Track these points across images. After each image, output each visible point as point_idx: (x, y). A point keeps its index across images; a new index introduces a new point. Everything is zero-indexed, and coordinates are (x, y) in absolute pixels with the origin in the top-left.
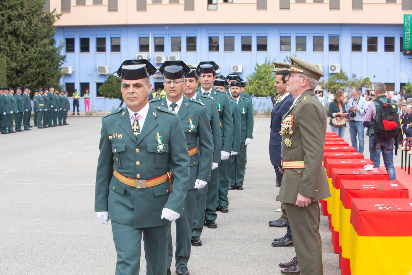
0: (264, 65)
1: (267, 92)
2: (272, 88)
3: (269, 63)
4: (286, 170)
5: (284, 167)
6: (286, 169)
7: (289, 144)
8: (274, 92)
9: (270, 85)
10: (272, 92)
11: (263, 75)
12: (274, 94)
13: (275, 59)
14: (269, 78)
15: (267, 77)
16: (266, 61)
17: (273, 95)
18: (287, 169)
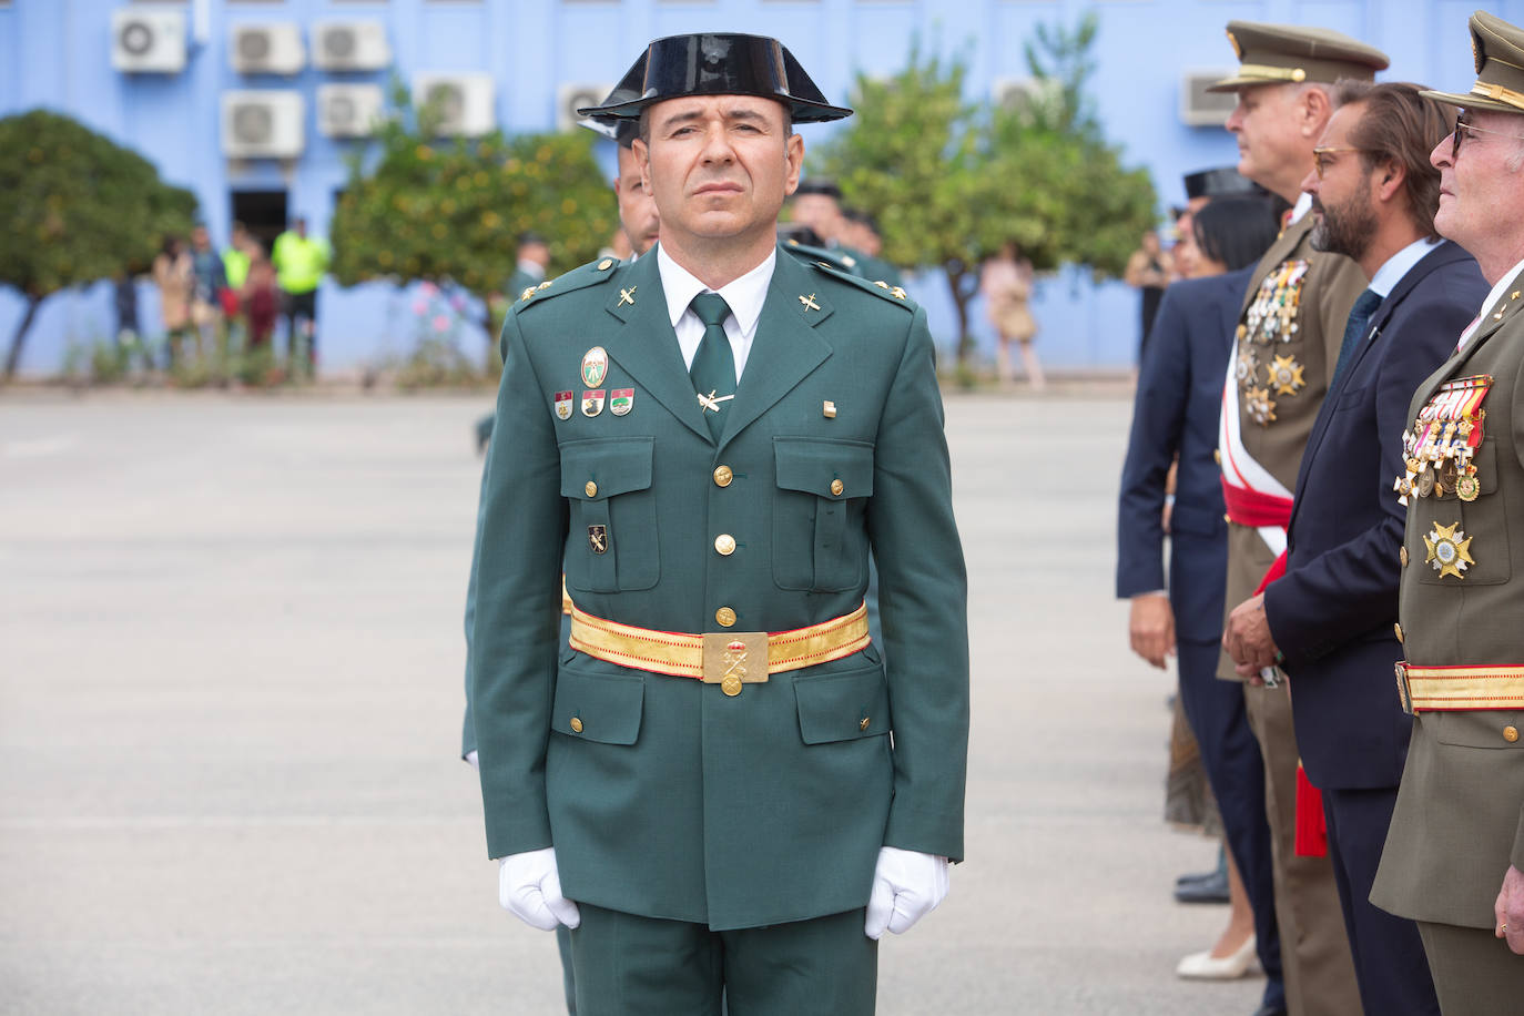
0: (904, 81)
1: (918, 243)
2: (949, 220)
3: (934, 65)
4: (1427, 720)
5: (1416, 704)
6: (1432, 716)
7: (1457, 557)
8: (964, 242)
9: (943, 200)
10: (953, 238)
11: (898, 142)
12: (969, 254)
13: (971, 43)
14: (936, 156)
15: (922, 152)
16: (914, 54)
17: (959, 259)
18: (1439, 711)
